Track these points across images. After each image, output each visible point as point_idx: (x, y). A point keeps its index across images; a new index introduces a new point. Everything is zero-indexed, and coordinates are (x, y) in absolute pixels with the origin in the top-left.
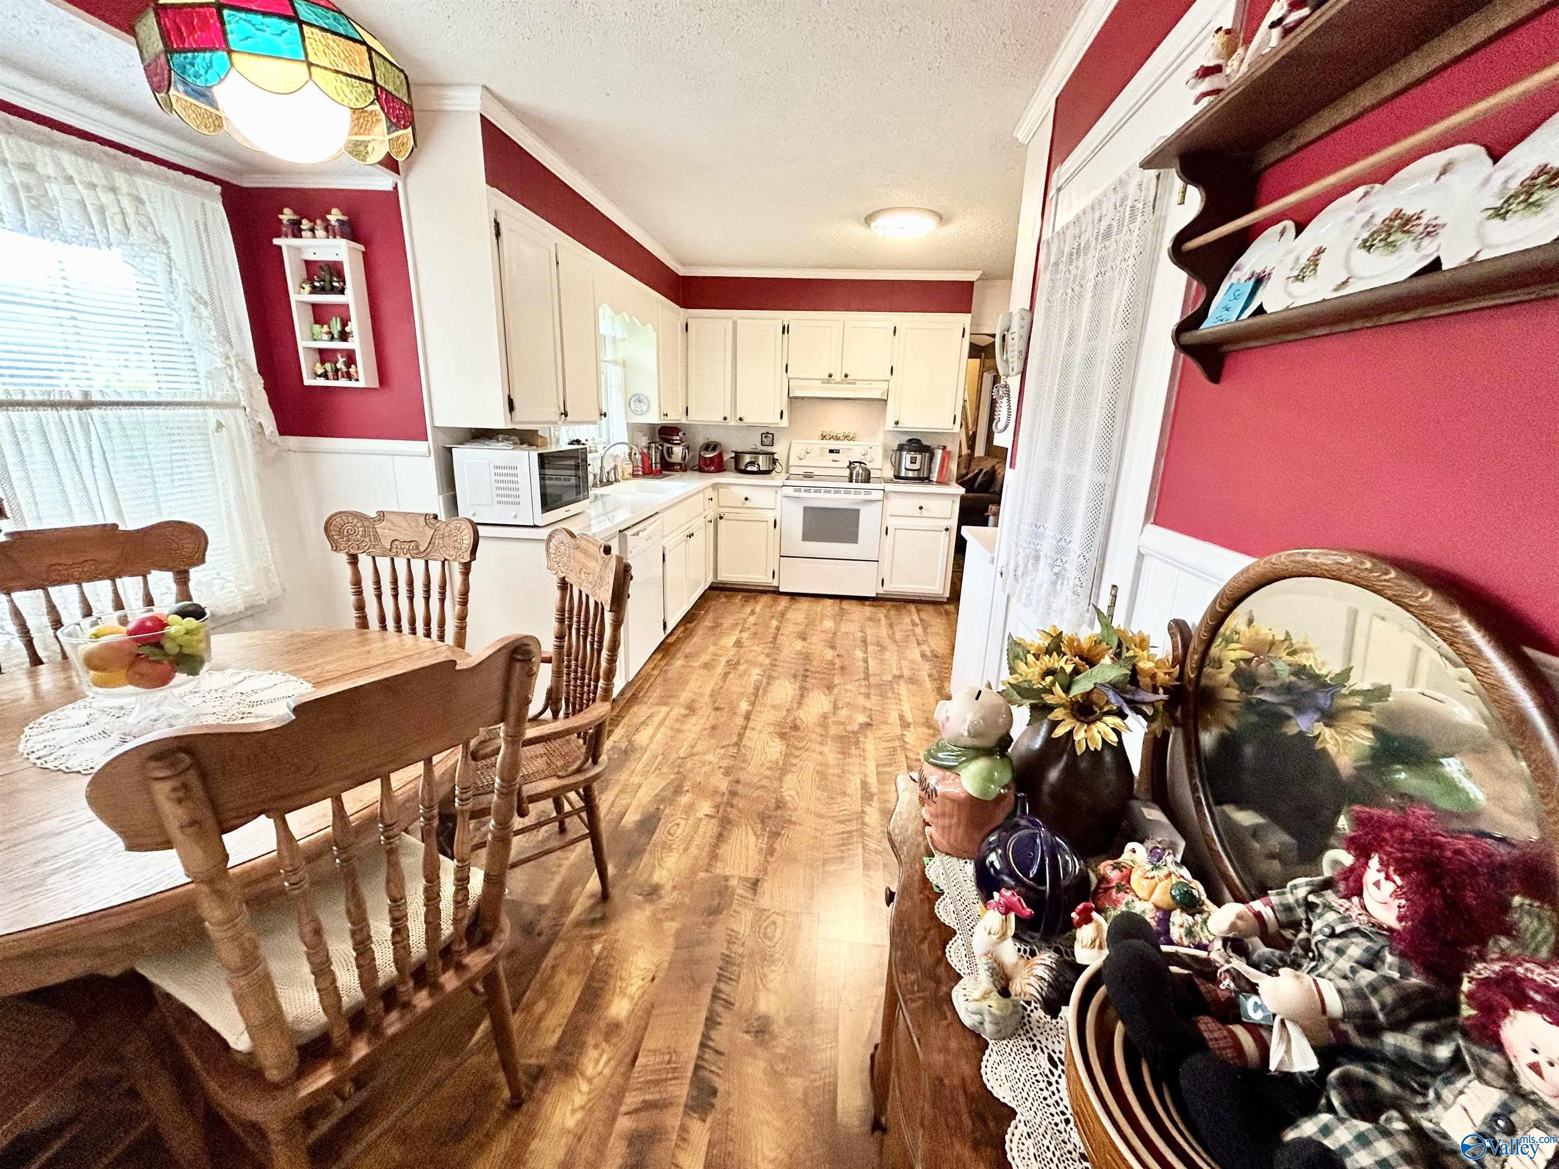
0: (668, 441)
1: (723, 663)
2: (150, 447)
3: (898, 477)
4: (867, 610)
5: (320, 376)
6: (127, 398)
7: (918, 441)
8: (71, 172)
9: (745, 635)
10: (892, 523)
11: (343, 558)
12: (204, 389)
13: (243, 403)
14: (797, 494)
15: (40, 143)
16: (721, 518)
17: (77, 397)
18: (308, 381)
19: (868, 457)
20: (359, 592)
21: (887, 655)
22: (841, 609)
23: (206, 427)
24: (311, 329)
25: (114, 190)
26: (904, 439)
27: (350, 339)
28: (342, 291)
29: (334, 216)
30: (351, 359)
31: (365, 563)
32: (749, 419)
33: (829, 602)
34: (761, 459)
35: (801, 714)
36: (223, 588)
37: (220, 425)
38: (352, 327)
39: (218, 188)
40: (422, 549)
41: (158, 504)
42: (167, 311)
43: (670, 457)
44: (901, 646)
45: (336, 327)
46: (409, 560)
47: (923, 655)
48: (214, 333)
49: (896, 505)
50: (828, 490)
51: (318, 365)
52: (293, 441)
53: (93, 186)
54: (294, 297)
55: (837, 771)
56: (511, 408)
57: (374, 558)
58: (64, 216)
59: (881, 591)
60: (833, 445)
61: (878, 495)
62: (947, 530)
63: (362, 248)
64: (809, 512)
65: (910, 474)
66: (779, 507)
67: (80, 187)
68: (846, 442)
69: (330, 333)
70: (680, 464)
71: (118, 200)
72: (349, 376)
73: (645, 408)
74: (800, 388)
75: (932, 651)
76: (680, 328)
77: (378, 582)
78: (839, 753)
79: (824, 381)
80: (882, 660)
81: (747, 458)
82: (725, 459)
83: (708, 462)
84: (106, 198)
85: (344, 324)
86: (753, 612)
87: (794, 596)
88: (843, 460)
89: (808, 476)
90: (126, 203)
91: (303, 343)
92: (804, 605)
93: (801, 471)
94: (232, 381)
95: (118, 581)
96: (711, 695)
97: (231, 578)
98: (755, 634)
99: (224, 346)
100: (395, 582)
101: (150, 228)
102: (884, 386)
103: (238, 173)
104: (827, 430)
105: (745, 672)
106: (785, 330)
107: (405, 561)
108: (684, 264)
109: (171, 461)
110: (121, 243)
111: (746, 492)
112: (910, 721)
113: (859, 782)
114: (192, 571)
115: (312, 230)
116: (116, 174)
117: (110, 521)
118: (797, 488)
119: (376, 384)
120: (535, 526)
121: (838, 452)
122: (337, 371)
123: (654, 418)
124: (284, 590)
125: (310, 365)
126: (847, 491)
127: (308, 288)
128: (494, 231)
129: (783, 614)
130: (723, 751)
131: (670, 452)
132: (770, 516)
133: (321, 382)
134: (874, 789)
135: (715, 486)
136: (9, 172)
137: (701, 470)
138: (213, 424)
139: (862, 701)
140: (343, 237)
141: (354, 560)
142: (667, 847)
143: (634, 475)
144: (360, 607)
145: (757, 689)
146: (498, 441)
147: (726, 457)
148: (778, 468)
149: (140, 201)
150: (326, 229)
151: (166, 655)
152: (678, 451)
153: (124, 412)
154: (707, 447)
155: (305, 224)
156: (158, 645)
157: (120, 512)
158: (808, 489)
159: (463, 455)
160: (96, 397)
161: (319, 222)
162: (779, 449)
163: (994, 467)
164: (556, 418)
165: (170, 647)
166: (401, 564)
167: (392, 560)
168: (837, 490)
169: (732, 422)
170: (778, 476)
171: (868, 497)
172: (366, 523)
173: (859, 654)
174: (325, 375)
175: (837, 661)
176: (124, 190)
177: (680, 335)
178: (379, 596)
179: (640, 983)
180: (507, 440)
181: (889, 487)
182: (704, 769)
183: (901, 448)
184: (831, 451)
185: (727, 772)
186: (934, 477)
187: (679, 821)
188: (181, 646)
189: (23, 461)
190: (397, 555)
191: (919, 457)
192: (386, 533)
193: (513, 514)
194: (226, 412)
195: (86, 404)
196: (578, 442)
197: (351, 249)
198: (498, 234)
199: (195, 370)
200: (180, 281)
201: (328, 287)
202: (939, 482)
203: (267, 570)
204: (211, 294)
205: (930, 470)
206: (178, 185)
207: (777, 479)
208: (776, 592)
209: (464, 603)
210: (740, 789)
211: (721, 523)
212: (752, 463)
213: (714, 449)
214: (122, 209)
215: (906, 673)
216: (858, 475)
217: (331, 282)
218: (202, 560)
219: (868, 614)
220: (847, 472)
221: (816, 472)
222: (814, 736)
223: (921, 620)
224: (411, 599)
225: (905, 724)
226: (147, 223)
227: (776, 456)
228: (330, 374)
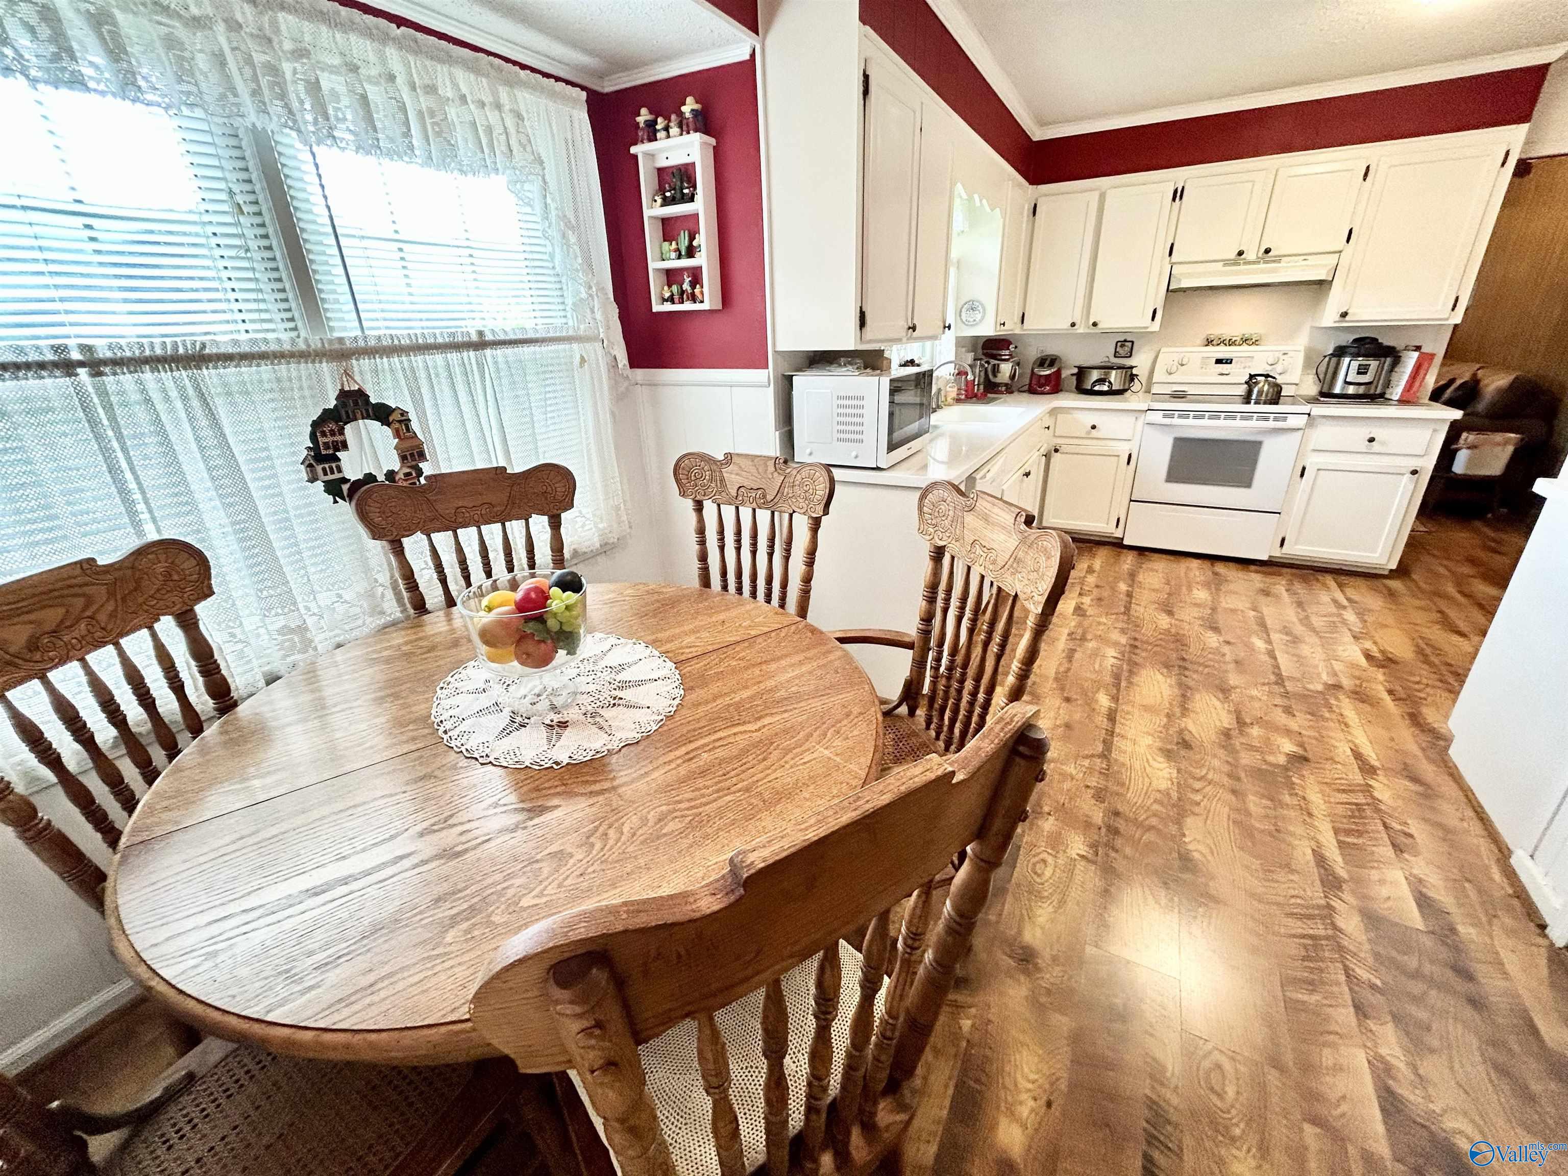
0: (994, 357)
1: (1064, 637)
2: (530, 385)
3: (1326, 394)
4: (1256, 579)
5: (667, 301)
6: (512, 337)
7: (1374, 340)
8: (464, 90)
9: (1087, 600)
10: (1312, 461)
11: (689, 504)
12: (571, 323)
13: (602, 335)
14: (1167, 421)
15: (440, 61)
16: (1056, 451)
17: (475, 338)
18: (657, 307)
19: (1279, 368)
20: (702, 542)
21: (1305, 650)
22: (1216, 574)
23: (572, 363)
24: (661, 248)
25: (498, 106)
26: (1349, 338)
27: (697, 255)
28: (691, 199)
29: (689, 107)
30: (696, 279)
31: (710, 508)
32: (1103, 325)
33: (1195, 563)
34: (1113, 376)
35: (1189, 723)
36: (583, 526)
37: (583, 360)
38: (701, 240)
39: (584, 94)
40: (769, 498)
41: (535, 441)
42: (542, 242)
43: (995, 376)
44: (1326, 640)
45: (684, 243)
46: (754, 510)
47: (1368, 656)
48: (580, 260)
49: (1324, 435)
50: (1215, 415)
51: (666, 288)
52: (640, 374)
53: (482, 104)
54: (647, 213)
55: (1267, 826)
56: (862, 323)
57: (719, 505)
58: (461, 143)
59: (1277, 553)
60: (1223, 352)
61: (1302, 421)
62: (1414, 472)
63: (713, 141)
64: (1181, 444)
65: (1351, 390)
66: (1138, 437)
67: (472, 107)
68: (1245, 347)
69: (678, 250)
70: (1006, 385)
71: (503, 119)
72: (693, 298)
73: (978, 316)
74: (1190, 275)
75: (1382, 652)
76: (1028, 208)
77: (721, 532)
78: (1263, 796)
79: (1227, 263)
80: (1298, 656)
81: (1095, 375)
82: (1063, 376)
83: (1043, 381)
84: (493, 117)
85: (692, 238)
86: (1090, 570)
87: (1142, 551)
88: (1239, 374)
89: (1179, 396)
90: (510, 122)
91: (654, 265)
92: (1160, 565)
93: (1168, 390)
94: (593, 312)
95: (507, 524)
96: (1056, 679)
97: (590, 516)
98: (1100, 599)
99: (587, 274)
100: (738, 533)
101: (528, 149)
102: (1332, 260)
103: (601, 76)
104: (1216, 331)
105: (1095, 654)
106: (1178, 195)
107: (750, 511)
108: (1042, 123)
109: (546, 400)
110: (506, 168)
111: (1091, 419)
112: (1376, 764)
113: (1309, 852)
114: (563, 515)
115: (667, 129)
116: (501, 89)
117: (502, 463)
118: (1168, 413)
119: (720, 307)
120: (878, 469)
121: (1229, 361)
122: (682, 292)
123: (988, 329)
124: (630, 527)
125: (658, 290)
126: (1247, 416)
127: (659, 200)
128: (861, 89)
129: (1132, 575)
130: (1086, 763)
131: (996, 370)
132: (1123, 449)
133: (668, 307)
134: (1343, 873)
135: (1054, 412)
136: (417, 97)
137: (1032, 391)
138: (577, 359)
139: (1281, 718)
140: (696, 131)
141: (699, 507)
142: (1034, 893)
143: (958, 401)
144: (703, 557)
145: (1117, 677)
146: (840, 365)
147: (1065, 374)
148: (1136, 386)
149: (519, 116)
150: (680, 126)
151: (548, 631)
152: (1006, 369)
153: (509, 351)
154: (1043, 362)
155: (661, 123)
156: (541, 619)
157: (507, 453)
158: (1184, 414)
159: (803, 383)
160: (489, 337)
161: (673, 117)
162: (1140, 361)
163: (1475, 375)
164: (902, 333)
165: (552, 623)
166: (746, 513)
167: (737, 508)
168: (1230, 415)
169: (1080, 329)
170: (1134, 396)
171: (1280, 424)
172: (714, 467)
173: (1259, 644)
174: (671, 300)
175: (1226, 649)
176: (507, 108)
177: (1025, 219)
178: (722, 548)
179: (1031, 1103)
180: (850, 364)
181: (1318, 410)
182: (1066, 785)
183: (1340, 352)
184: (1219, 361)
185: (1100, 795)
186: (1396, 392)
187: (1044, 856)
188: (561, 623)
189: (436, 405)
190: (743, 503)
191: (1374, 364)
192: (733, 478)
193: (854, 454)
194: (587, 345)
195: (481, 344)
196: (911, 363)
197: (704, 144)
198: (866, 92)
199: (563, 303)
200: (553, 206)
201: (678, 196)
202: (1403, 402)
203: (618, 508)
204: (577, 217)
205: (1388, 384)
206: (553, 95)
207: (1134, 401)
208: (1118, 545)
209: (810, 562)
210: (1121, 824)
211: (1056, 457)
212: (1101, 381)
213: (1051, 364)
214: (505, 128)
215: (1346, 682)
216: (1260, 393)
217: (682, 189)
218: (571, 505)
219: (1259, 585)
220: (1242, 390)
221: (1191, 390)
222: (1216, 763)
223: (1349, 599)
224: (754, 553)
225: (1368, 769)
226: (527, 143)
227: (1135, 371)
228: (676, 297)
